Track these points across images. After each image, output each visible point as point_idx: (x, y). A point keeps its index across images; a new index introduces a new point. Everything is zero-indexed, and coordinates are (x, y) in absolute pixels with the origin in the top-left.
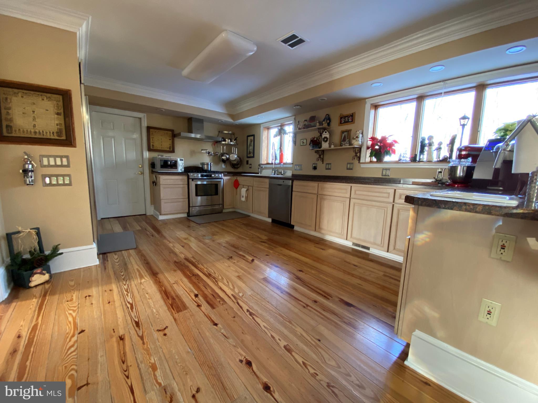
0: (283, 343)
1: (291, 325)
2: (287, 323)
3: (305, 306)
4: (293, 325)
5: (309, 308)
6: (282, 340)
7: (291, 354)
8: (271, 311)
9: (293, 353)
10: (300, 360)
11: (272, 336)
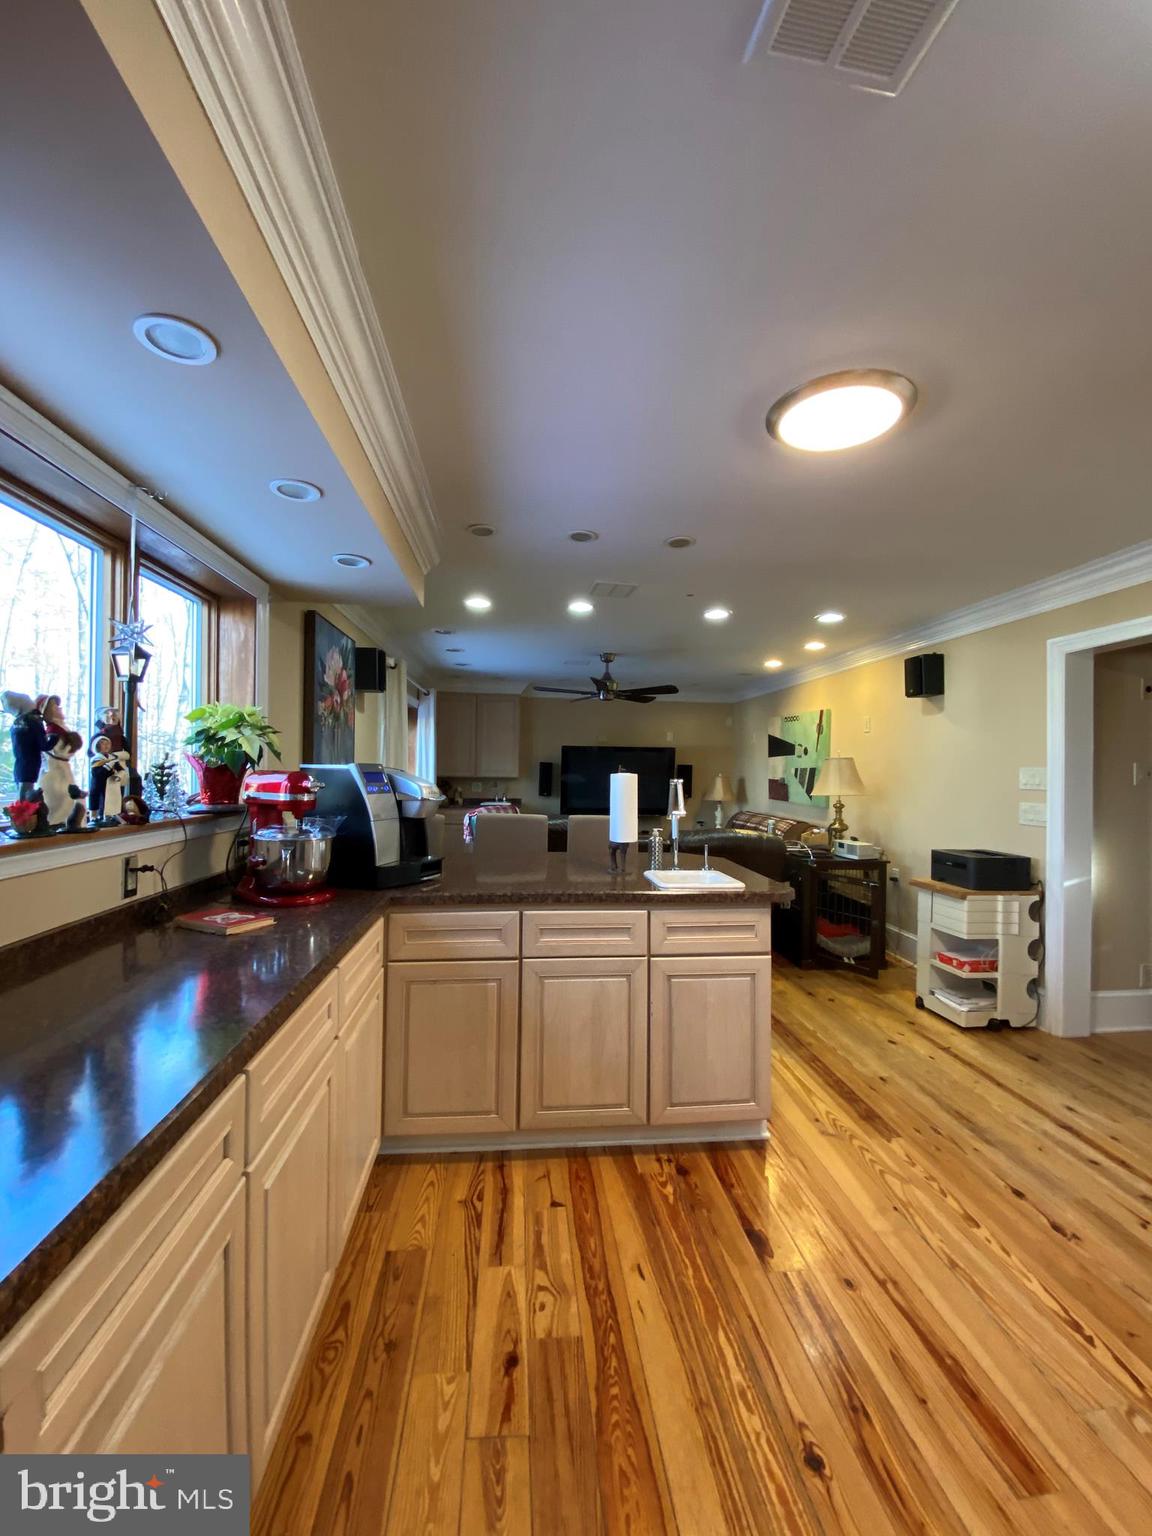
0: (982, 1233)
1: (953, 1257)
2: (961, 1265)
3: (890, 1286)
4: (945, 1253)
5: (881, 1276)
6: (982, 1238)
7: (965, 1211)
8: (1007, 1314)
9: (962, 1212)
10: (950, 1200)
11: (1009, 1255)
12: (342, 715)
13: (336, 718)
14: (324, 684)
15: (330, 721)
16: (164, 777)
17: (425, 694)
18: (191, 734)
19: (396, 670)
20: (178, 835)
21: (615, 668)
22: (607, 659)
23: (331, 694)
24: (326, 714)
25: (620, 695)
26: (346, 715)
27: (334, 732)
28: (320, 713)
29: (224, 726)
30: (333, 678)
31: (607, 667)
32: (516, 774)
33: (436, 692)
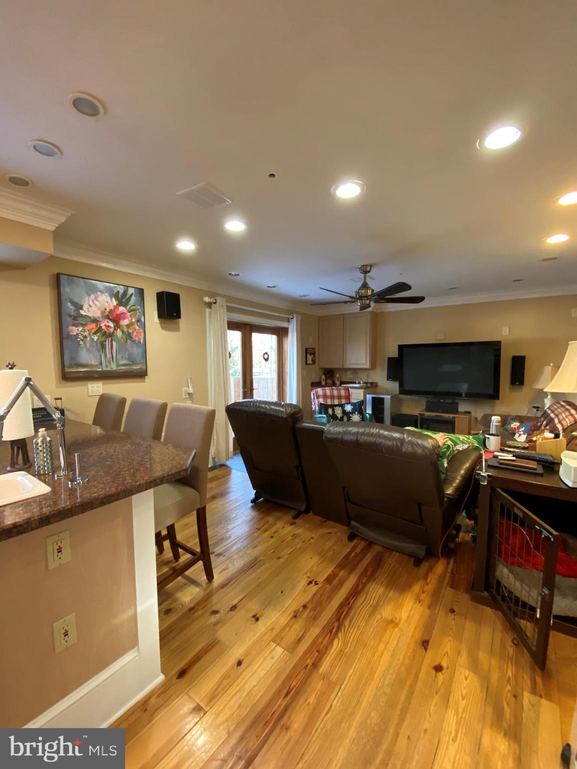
17: (292, 318)
22: (365, 270)
26: (127, 334)
31: (365, 277)
32: (368, 366)
33: (300, 318)
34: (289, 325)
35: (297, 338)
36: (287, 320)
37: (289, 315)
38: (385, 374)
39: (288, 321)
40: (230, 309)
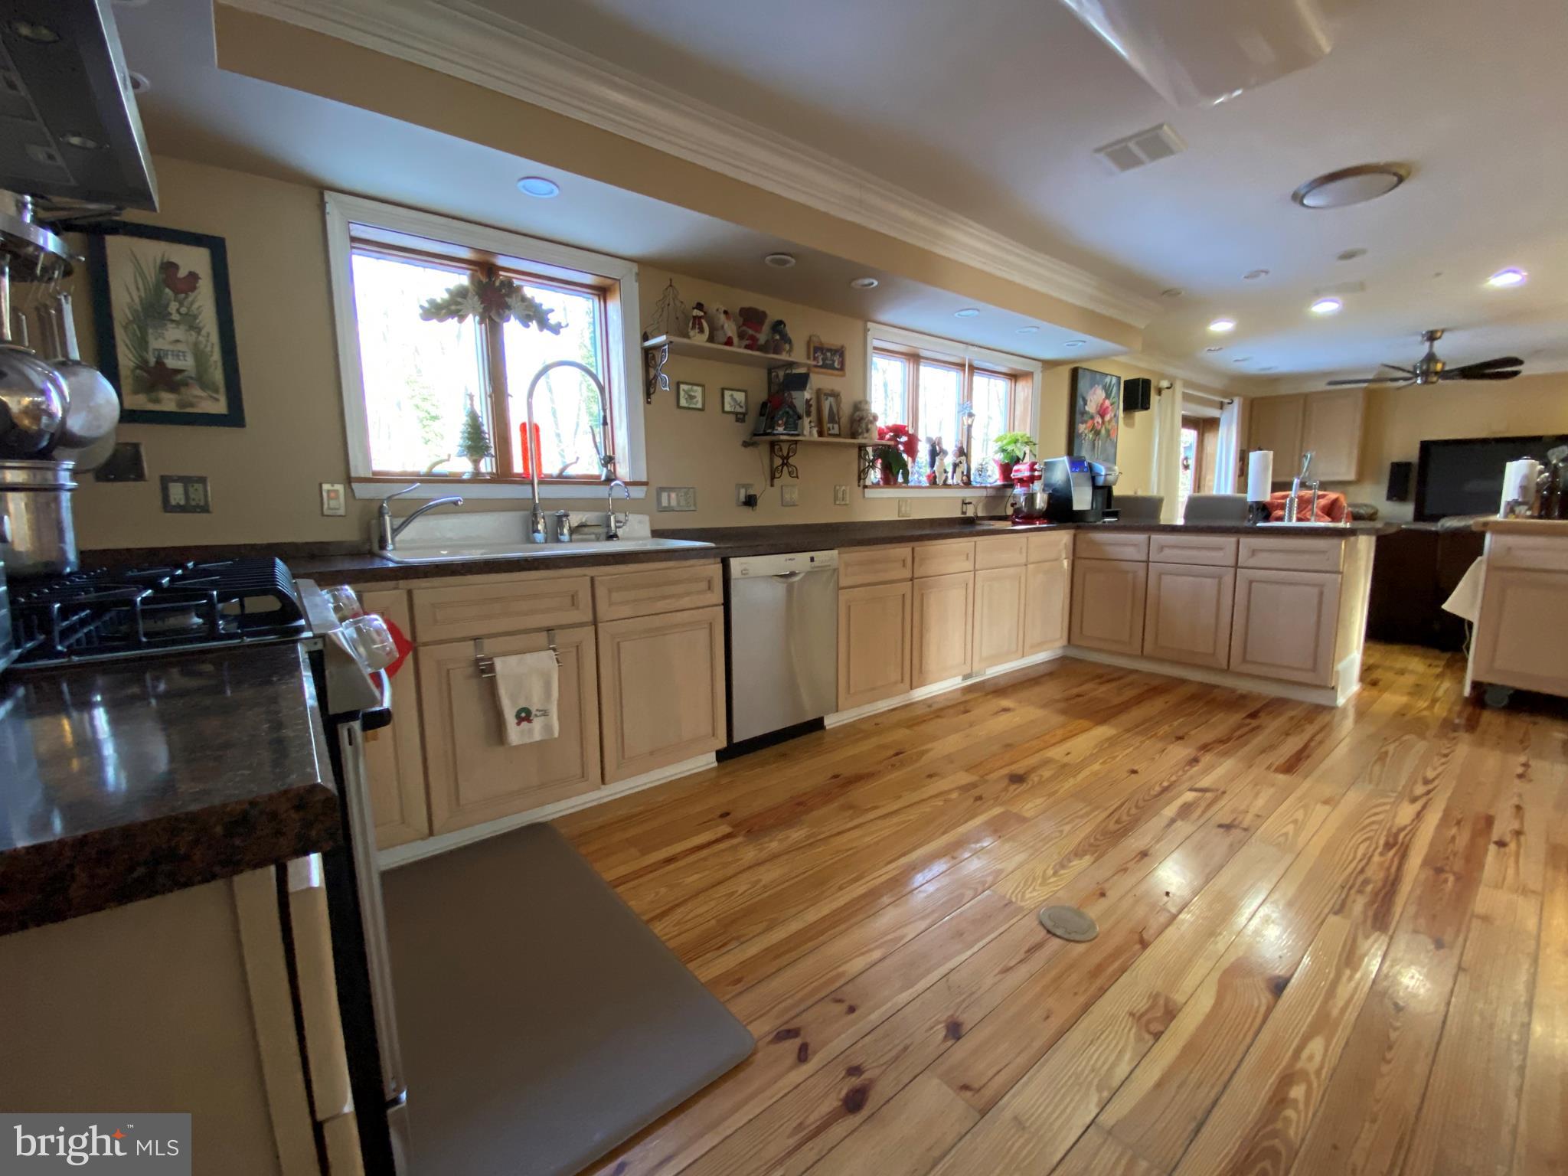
12: (1103, 432)
13: (1097, 433)
14: (1084, 413)
15: (1091, 436)
16: (982, 470)
17: (1229, 403)
18: (997, 448)
19: (1171, 390)
20: (984, 493)
21: (1439, 347)
22: (1432, 337)
23: (1092, 418)
24: (1086, 431)
25: (1445, 375)
26: (1108, 431)
27: (1094, 445)
28: (1080, 432)
29: (1008, 444)
30: (1095, 407)
31: (1431, 346)
32: (1351, 476)
33: (1242, 400)
34: (1221, 414)
35: (1237, 433)
36: (1219, 405)
37: (1225, 397)
38: (1383, 490)
39: (1221, 406)
40: (1186, 397)
